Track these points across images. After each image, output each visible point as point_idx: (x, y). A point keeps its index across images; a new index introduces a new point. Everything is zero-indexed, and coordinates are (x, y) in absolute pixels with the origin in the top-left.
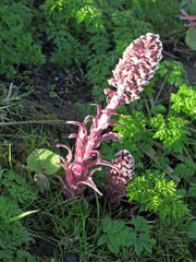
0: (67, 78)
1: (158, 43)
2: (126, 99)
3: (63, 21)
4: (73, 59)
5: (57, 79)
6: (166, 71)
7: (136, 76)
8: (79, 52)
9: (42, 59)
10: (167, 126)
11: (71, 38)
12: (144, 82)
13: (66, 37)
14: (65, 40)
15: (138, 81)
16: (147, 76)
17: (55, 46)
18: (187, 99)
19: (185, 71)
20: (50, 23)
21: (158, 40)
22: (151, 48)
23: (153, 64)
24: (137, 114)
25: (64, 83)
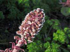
0: (13, 25)
1: (43, 14)
2: (25, 42)
3: (14, 3)
4: (17, 17)
5: (9, 24)
6: (52, 23)
7: (30, 31)
8: (19, 14)
9: (3, 17)
10: (51, 47)
11: (16, 9)
12: (34, 34)
13: (14, 9)
14: (14, 10)
15: (31, 33)
16: (36, 31)
17: (10, 12)
18: (60, 35)
19: (60, 23)
20: (9, 3)
21: (42, 12)
22: (39, 16)
23: (40, 25)
24: (39, 41)
25: (12, 26)
